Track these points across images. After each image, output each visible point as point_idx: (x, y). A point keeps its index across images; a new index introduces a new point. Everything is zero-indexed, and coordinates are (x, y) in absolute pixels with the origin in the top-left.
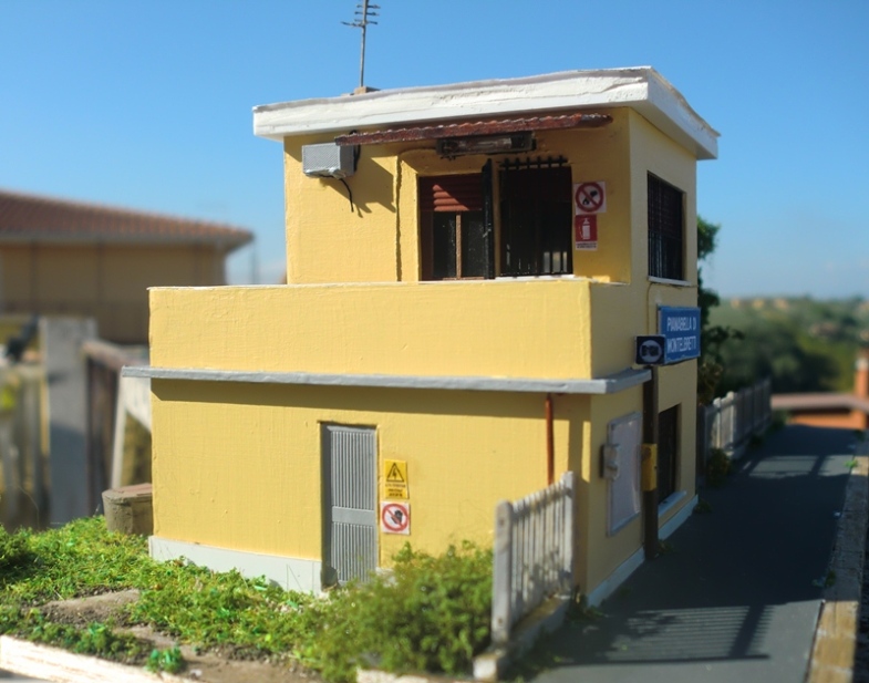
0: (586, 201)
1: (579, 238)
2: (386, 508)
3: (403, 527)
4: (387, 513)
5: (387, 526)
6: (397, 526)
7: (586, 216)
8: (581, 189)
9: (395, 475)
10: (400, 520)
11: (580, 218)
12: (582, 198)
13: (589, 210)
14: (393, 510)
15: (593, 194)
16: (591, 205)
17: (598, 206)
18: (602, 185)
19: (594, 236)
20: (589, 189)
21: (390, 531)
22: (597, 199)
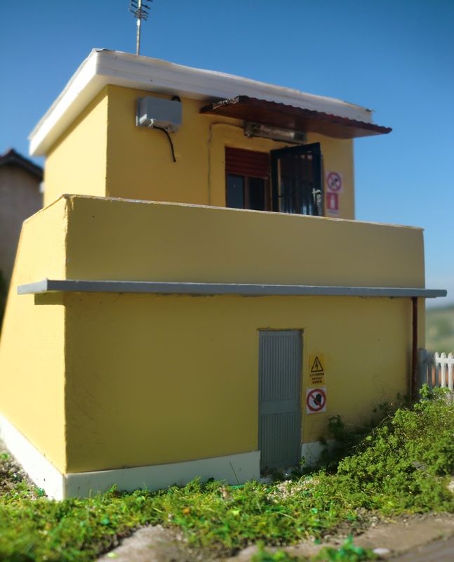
0: (333, 184)
1: (329, 207)
2: (310, 394)
3: (322, 407)
4: (311, 398)
5: (311, 408)
6: (318, 407)
7: (332, 194)
8: (330, 176)
9: (317, 366)
10: (320, 401)
11: (329, 195)
12: (330, 182)
13: (334, 190)
14: (315, 394)
15: (336, 180)
16: (335, 187)
17: (339, 188)
18: (341, 175)
19: (337, 207)
20: (334, 177)
21: (313, 412)
22: (338, 183)
